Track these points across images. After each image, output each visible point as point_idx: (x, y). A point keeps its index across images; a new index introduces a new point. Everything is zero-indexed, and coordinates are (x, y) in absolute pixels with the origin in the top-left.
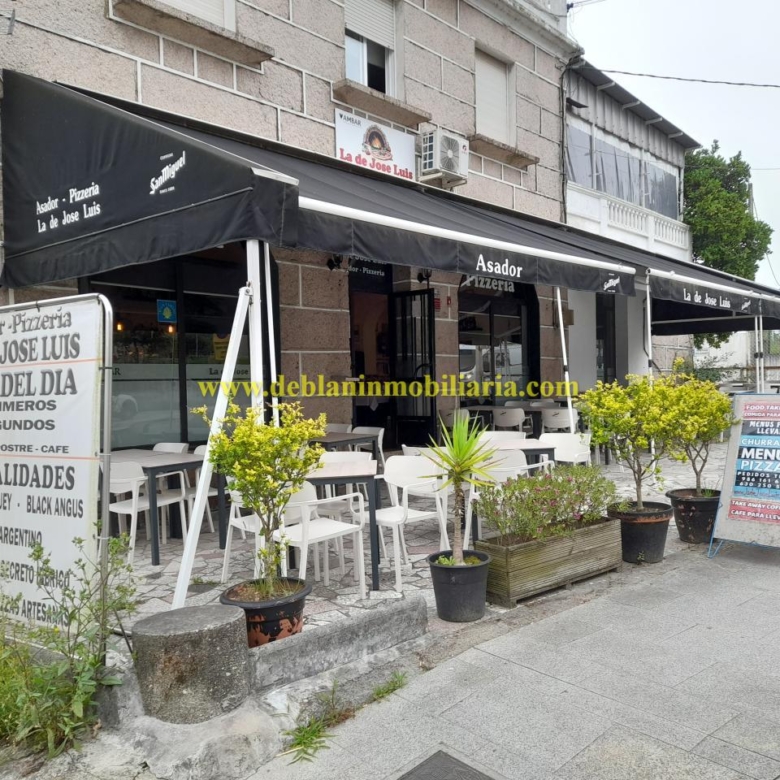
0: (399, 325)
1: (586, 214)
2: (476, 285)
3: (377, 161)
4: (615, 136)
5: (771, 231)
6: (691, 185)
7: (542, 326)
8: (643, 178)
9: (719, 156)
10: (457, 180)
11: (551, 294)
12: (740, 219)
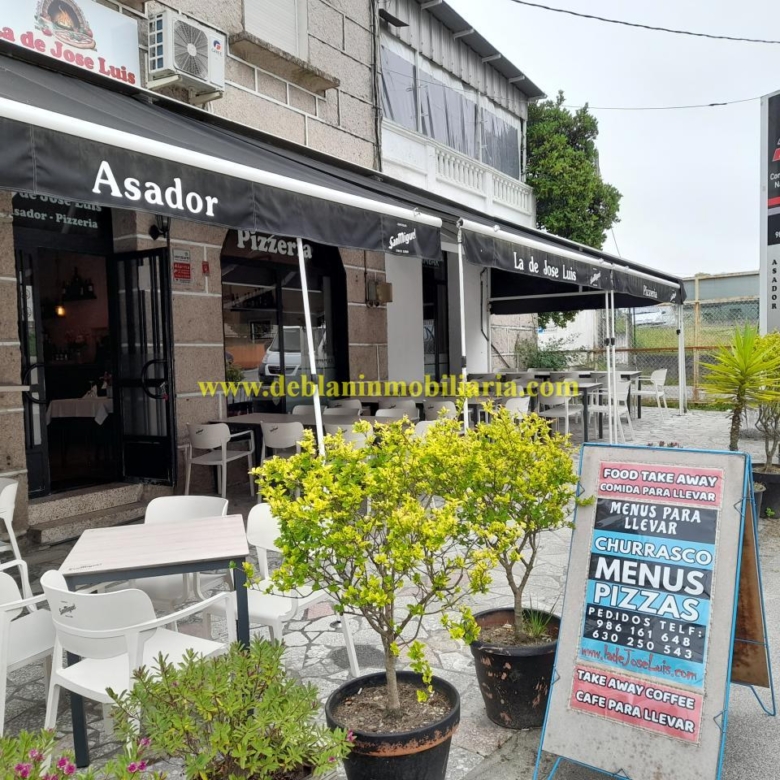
0: (123, 301)
1: (409, 163)
2: (254, 247)
3: (65, 47)
4: (445, 70)
5: (620, 196)
6: (535, 141)
7: (349, 304)
8: (479, 127)
9: (565, 110)
10: (208, 92)
11: (362, 262)
12: (587, 181)
